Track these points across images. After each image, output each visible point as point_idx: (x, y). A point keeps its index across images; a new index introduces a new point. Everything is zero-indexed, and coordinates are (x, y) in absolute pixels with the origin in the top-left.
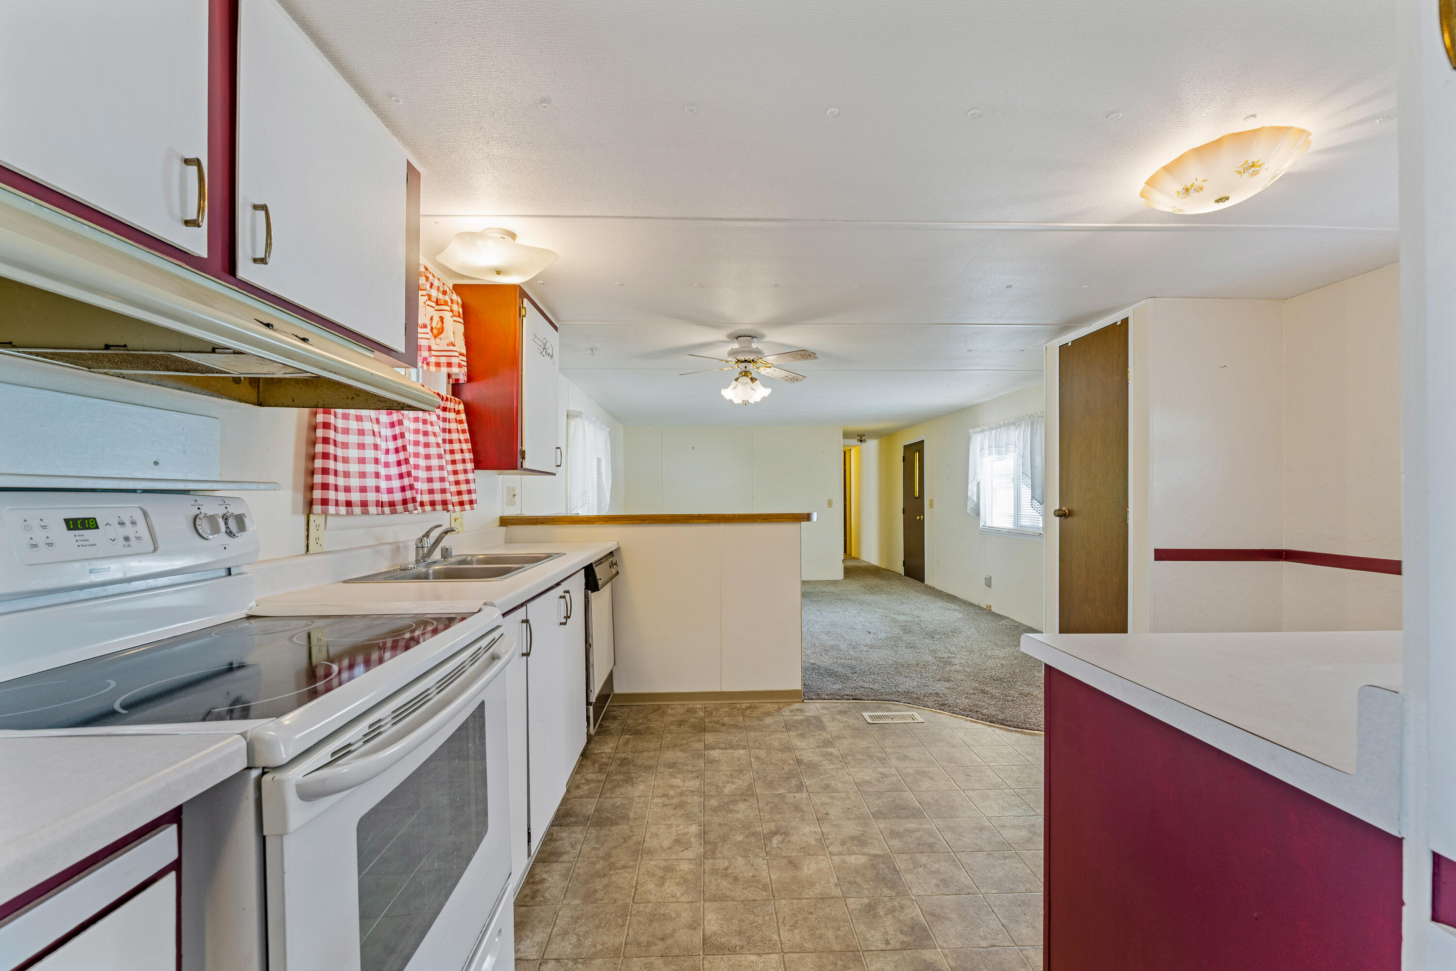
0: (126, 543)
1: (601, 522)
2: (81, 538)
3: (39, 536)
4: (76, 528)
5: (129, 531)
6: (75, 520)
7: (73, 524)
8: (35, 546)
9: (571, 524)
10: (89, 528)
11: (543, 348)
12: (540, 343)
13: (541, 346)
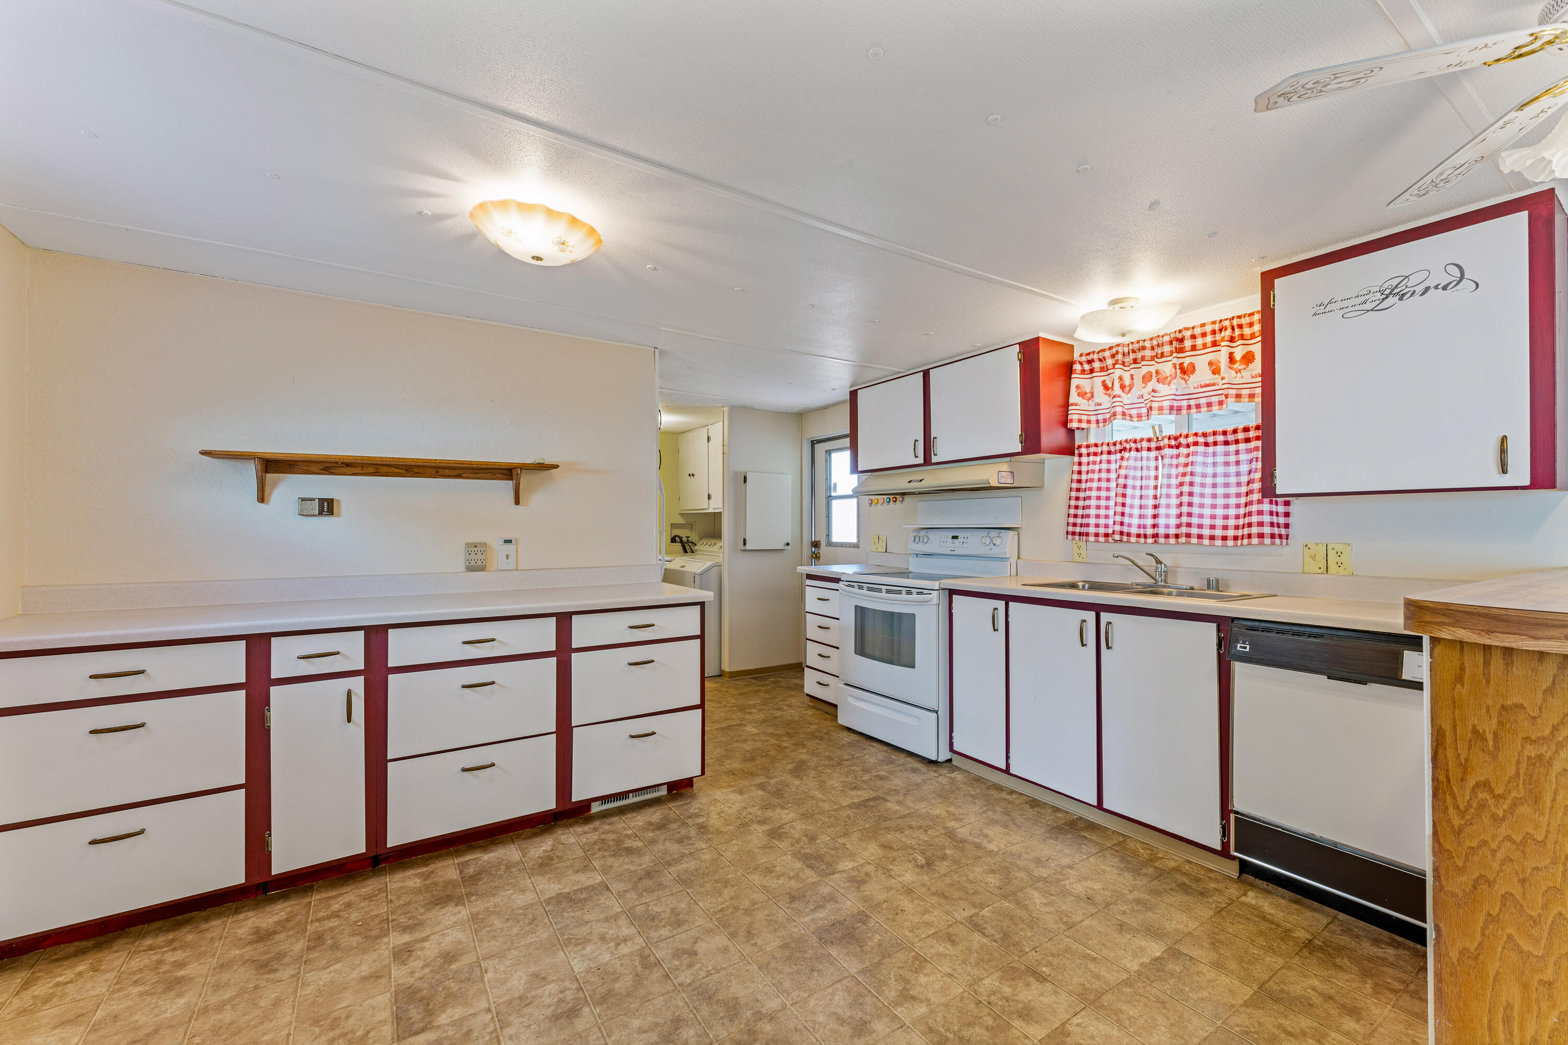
0: (962, 544)
2: (953, 541)
5: (965, 540)
7: (953, 537)
8: (944, 542)
11: (1384, 296)
12: (1363, 299)
13: (1365, 302)
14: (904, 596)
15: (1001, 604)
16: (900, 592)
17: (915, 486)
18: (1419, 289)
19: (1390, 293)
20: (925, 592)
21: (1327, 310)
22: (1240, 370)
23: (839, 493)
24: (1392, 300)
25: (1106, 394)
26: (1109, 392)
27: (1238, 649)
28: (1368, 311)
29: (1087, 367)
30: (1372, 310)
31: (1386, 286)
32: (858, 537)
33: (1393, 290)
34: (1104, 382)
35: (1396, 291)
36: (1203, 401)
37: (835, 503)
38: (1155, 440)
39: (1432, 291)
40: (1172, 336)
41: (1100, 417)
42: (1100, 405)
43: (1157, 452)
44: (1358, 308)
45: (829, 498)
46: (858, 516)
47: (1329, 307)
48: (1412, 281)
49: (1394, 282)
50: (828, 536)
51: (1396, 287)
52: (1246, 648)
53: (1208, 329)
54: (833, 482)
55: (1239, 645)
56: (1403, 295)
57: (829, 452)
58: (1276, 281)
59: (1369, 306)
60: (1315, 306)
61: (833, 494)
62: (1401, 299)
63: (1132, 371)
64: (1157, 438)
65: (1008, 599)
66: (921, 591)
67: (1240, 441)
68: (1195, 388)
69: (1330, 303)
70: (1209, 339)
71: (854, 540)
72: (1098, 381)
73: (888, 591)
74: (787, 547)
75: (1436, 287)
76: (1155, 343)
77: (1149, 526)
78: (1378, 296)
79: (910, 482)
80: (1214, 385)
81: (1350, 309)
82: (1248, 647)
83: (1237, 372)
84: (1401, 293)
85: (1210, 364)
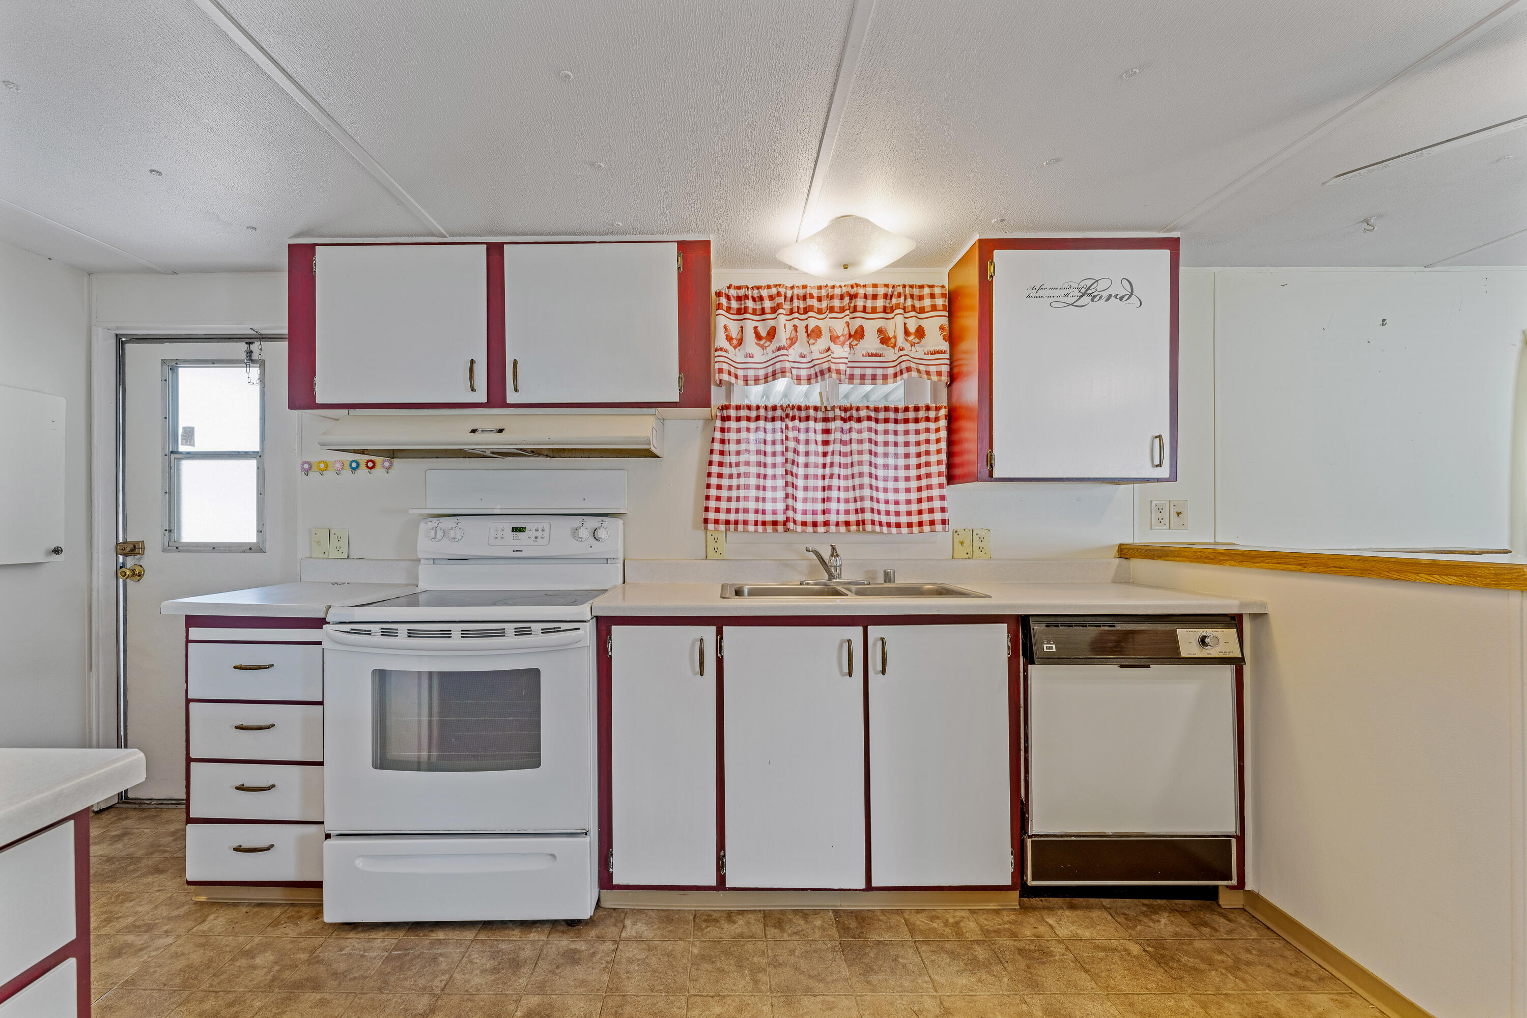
0: (535, 540)
1: (1233, 563)
2: (516, 536)
3: (499, 534)
4: (516, 531)
5: (539, 534)
6: (517, 528)
7: (516, 530)
8: (497, 538)
9: (1192, 562)
10: (522, 532)
11: (1081, 294)
12: (1065, 292)
13: (1067, 296)
14: (510, 639)
15: (709, 632)
16: (500, 633)
17: (487, 441)
18: (1105, 295)
19: (1085, 292)
20: (564, 626)
21: (1038, 295)
22: (914, 343)
23: (200, 445)
24: (1086, 300)
25: (758, 345)
26: (762, 342)
27: (1045, 650)
28: (1070, 305)
29: (734, 305)
30: (1072, 304)
31: (1082, 284)
32: (259, 531)
33: (1087, 290)
34: (756, 328)
35: (1089, 292)
36: (869, 372)
37: (187, 467)
38: (823, 409)
39: (1113, 299)
40: (844, 290)
41: (751, 373)
42: (751, 356)
43: (824, 424)
44: (1061, 299)
45: (173, 457)
46: (261, 493)
47: (1040, 293)
48: (1102, 285)
49: (1089, 283)
50: (171, 528)
51: (1089, 288)
52: (1052, 648)
53: (881, 291)
54: (183, 423)
55: (1045, 646)
56: (1094, 297)
57: (172, 366)
58: (995, 252)
59: (1070, 300)
60: (1029, 289)
61: (182, 448)
62: (1092, 300)
63: (796, 322)
64: (826, 407)
65: (719, 622)
66: (552, 627)
67: (910, 420)
68: (863, 356)
69: (1040, 288)
70: (880, 303)
71: (251, 537)
72: (749, 326)
73: (465, 634)
74: (55, 557)
75: (1116, 296)
76: (823, 293)
77: (819, 512)
78: (1076, 293)
79: (474, 431)
80: (880, 355)
81: (1056, 299)
82: (1054, 646)
83: (912, 346)
84: (1093, 295)
85: (880, 331)
